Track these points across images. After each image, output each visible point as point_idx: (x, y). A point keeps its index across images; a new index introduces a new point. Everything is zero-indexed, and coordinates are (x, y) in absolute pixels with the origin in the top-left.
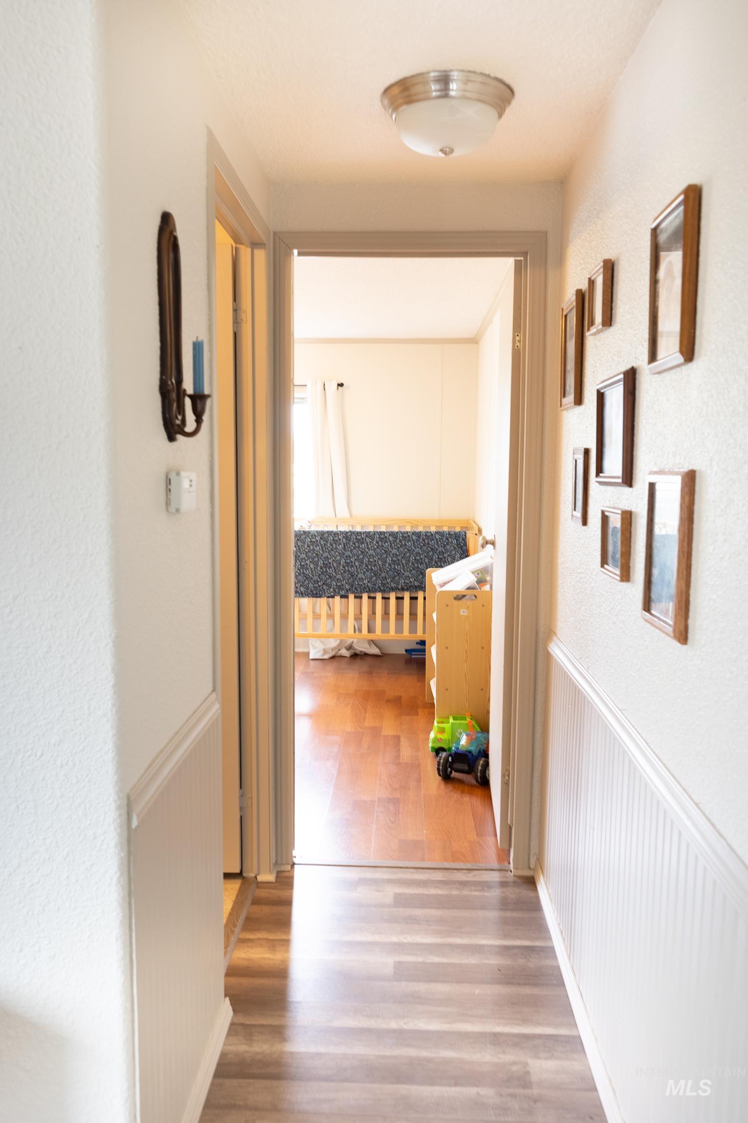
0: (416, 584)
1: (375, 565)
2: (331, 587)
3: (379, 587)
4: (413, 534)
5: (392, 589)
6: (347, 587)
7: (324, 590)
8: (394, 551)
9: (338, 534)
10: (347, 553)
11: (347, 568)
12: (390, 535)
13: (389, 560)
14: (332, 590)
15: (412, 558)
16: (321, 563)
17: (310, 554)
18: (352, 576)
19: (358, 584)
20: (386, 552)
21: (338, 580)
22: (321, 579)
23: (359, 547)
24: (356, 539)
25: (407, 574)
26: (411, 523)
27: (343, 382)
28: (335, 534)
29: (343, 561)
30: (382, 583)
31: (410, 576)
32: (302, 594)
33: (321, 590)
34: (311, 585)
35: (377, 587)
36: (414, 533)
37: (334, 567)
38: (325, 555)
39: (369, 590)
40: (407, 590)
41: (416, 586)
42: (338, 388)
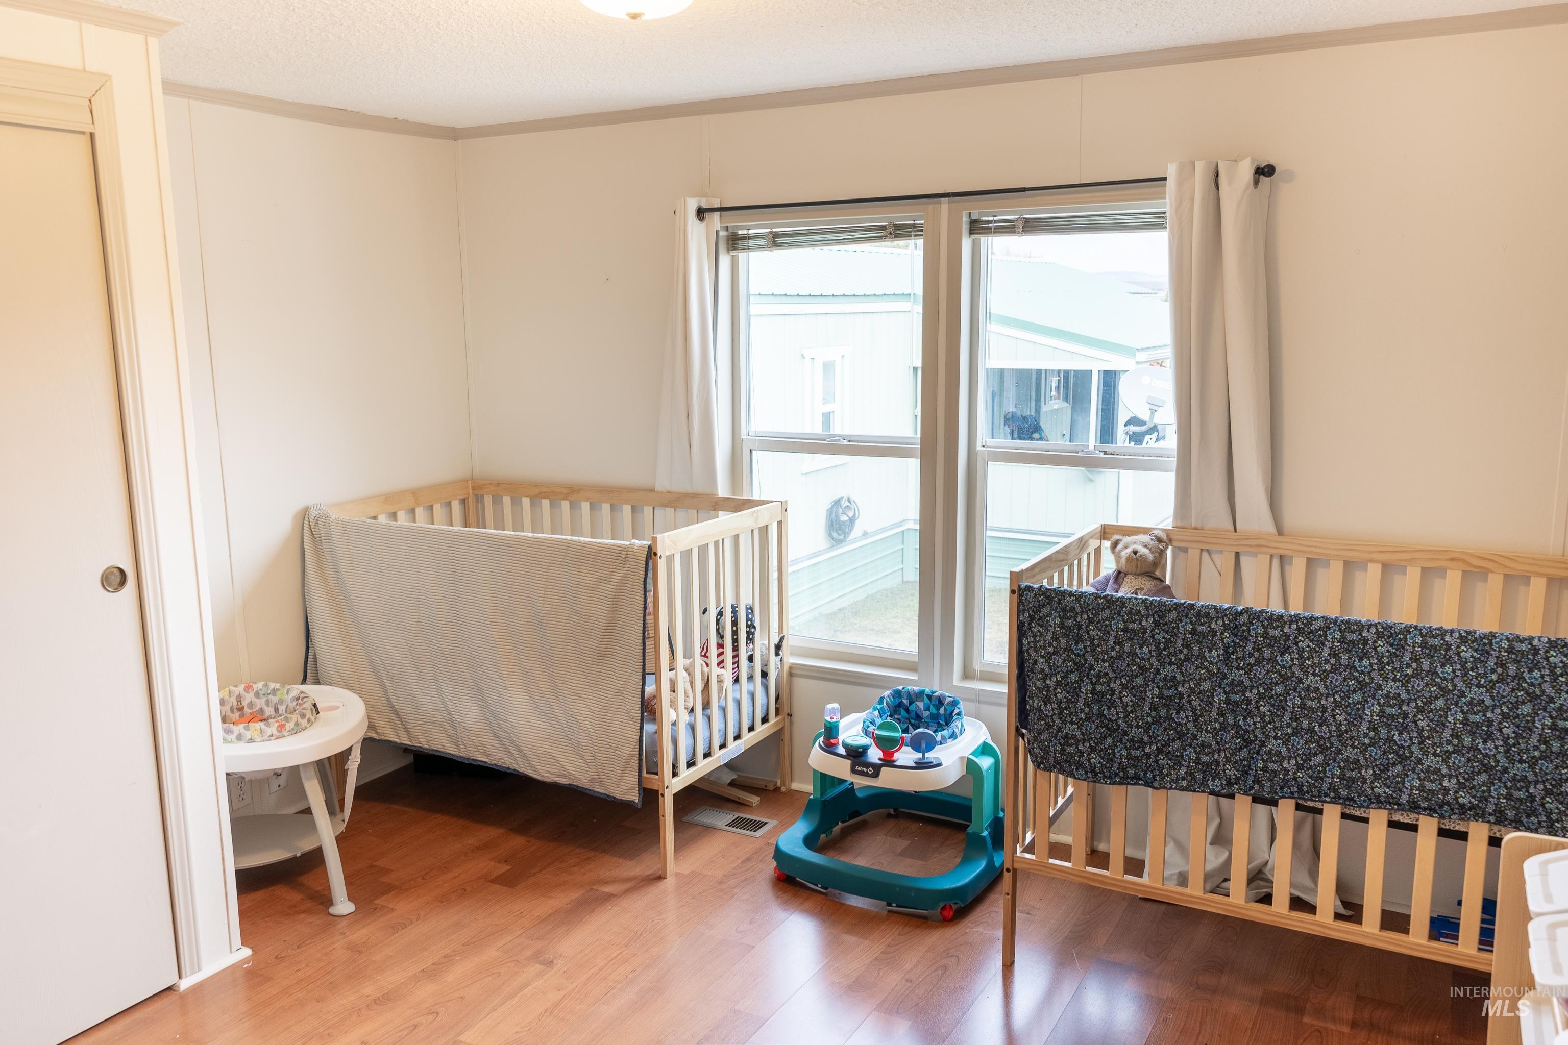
0: (1464, 799)
1: (1323, 722)
2: (1181, 765)
3: (1331, 787)
4: (1463, 640)
5: (1380, 802)
6: (1231, 772)
7: (1161, 769)
8: (1391, 687)
9: (1207, 615)
10: (1235, 675)
11: (1231, 720)
12: (1379, 635)
13: (1372, 710)
14: (1182, 772)
15: (1455, 717)
16: (1152, 692)
17: (1122, 665)
18: (1248, 743)
19: (1265, 769)
20: (1362, 685)
21: (1202, 745)
22: (1153, 739)
23: (1272, 660)
24: (1265, 635)
25: (1430, 761)
26: (1464, 561)
27: (1272, 162)
28: (1199, 615)
29: (1219, 697)
30: (1342, 777)
31: (1444, 770)
32: (1093, 771)
33: (1149, 768)
34: (1121, 752)
35: (1325, 786)
36: (1466, 638)
37: (1194, 710)
38: (1168, 671)
39: (1300, 790)
40: (1431, 811)
41: (1462, 806)
42: (1256, 183)
